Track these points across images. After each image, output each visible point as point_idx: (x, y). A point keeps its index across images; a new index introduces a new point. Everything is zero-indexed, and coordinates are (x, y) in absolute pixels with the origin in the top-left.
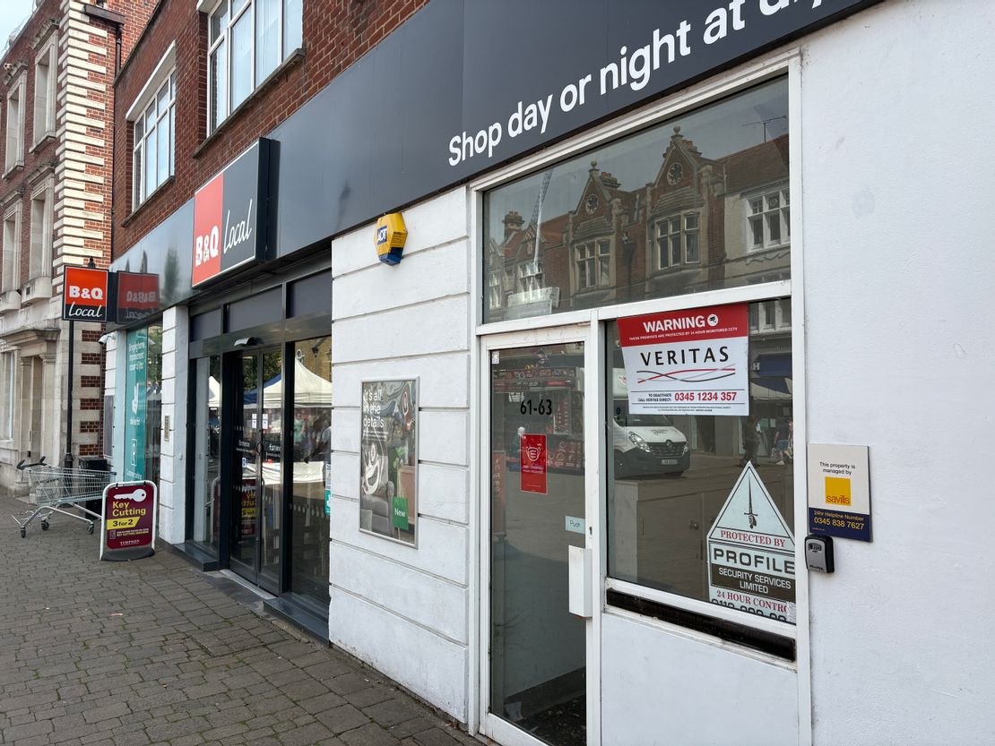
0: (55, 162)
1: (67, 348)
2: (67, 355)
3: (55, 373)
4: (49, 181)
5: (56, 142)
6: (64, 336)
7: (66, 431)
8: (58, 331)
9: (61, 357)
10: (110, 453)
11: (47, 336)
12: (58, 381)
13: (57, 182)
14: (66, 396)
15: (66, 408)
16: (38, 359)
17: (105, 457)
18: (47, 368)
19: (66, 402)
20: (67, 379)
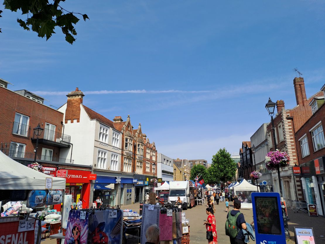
0: (285, 145)
1: (293, 179)
2: (294, 181)
3: (292, 184)
4: (285, 149)
5: (285, 142)
6: (292, 177)
7: (296, 195)
8: (291, 176)
9: (292, 181)
10: (306, 200)
11: (289, 177)
12: (293, 186)
13: (286, 149)
14: (295, 188)
15: (295, 191)
16: (288, 181)
17: (305, 200)
18: (290, 183)
19: (295, 190)
20: (294, 185)
